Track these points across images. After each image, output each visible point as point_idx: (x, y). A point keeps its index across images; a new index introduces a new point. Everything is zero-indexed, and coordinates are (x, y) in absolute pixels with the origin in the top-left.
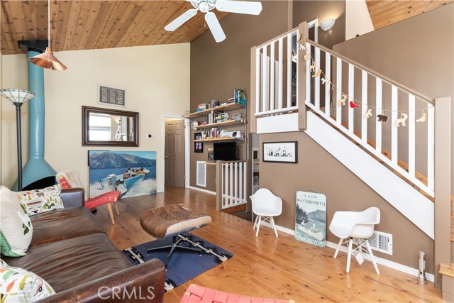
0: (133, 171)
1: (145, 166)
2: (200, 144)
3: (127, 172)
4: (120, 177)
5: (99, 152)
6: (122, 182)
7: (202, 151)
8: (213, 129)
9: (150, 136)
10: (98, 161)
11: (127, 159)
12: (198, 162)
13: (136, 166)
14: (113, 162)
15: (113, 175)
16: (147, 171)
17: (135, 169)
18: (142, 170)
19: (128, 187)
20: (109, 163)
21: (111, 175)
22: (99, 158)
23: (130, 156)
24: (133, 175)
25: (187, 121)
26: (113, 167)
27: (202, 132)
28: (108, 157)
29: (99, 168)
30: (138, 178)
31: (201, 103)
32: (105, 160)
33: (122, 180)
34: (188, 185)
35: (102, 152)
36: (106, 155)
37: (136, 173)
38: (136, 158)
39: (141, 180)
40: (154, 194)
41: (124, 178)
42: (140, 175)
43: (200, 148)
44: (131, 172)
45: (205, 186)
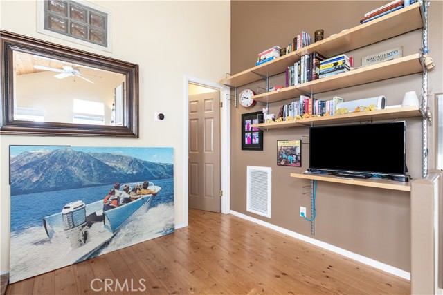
0: (126, 190)
1: (152, 179)
2: (256, 134)
3: (113, 193)
4: (97, 208)
5: (40, 150)
6: (101, 219)
7: (260, 147)
8: (302, 98)
9: (161, 117)
10: (37, 172)
11: (112, 165)
12: (250, 169)
13: (133, 179)
14: (78, 173)
15: (79, 203)
16: (154, 188)
17: (131, 185)
18: (145, 187)
19: (115, 229)
20: (68, 174)
21: (73, 206)
22: (37, 165)
23: (119, 158)
24: (127, 200)
25: (225, 95)
26: (80, 185)
27: (265, 110)
28: (65, 161)
29: (39, 188)
30: (137, 206)
31: (266, 47)
32: (57, 168)
33: (99, 213)
34: (226, 208)
35: (48, 151)
36: (60, 158)
37: (132, 195)
38: (134, 162)
39: (143, 209)
40: (171, 234)
41: (107, 207)
42: (141, 197)
43: (256, 141)
44: (121, 194)
45: (269, 215)
